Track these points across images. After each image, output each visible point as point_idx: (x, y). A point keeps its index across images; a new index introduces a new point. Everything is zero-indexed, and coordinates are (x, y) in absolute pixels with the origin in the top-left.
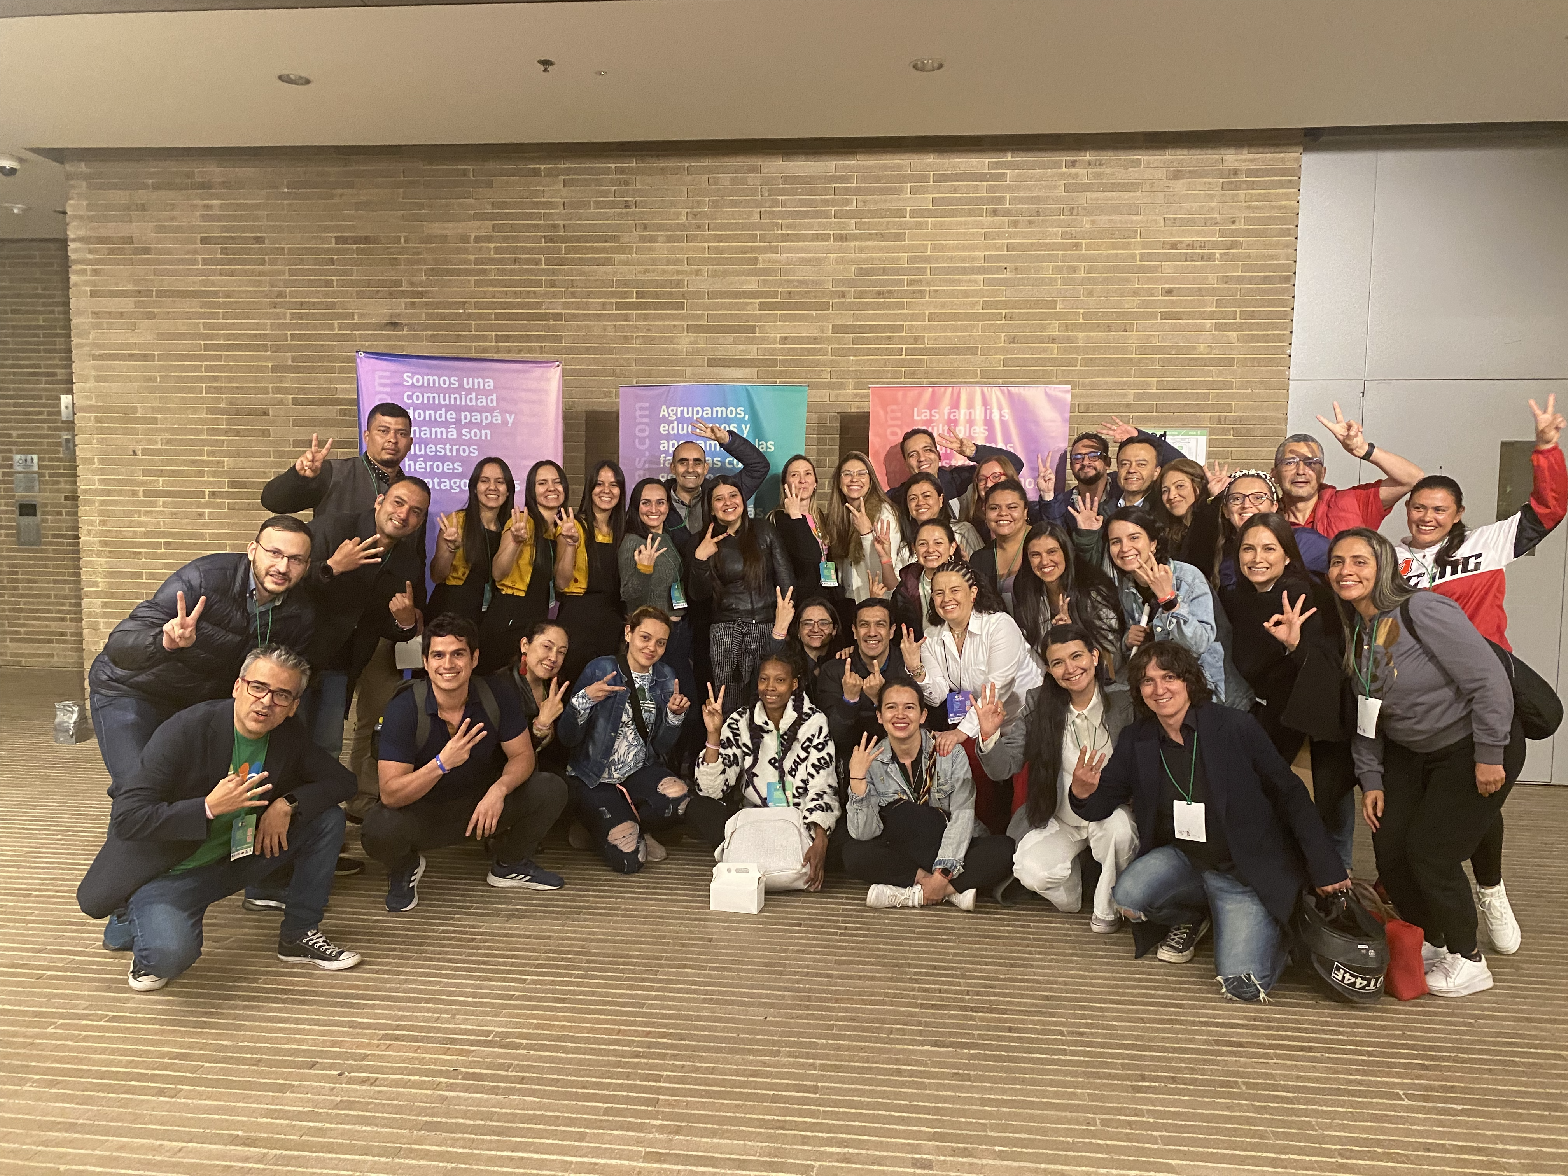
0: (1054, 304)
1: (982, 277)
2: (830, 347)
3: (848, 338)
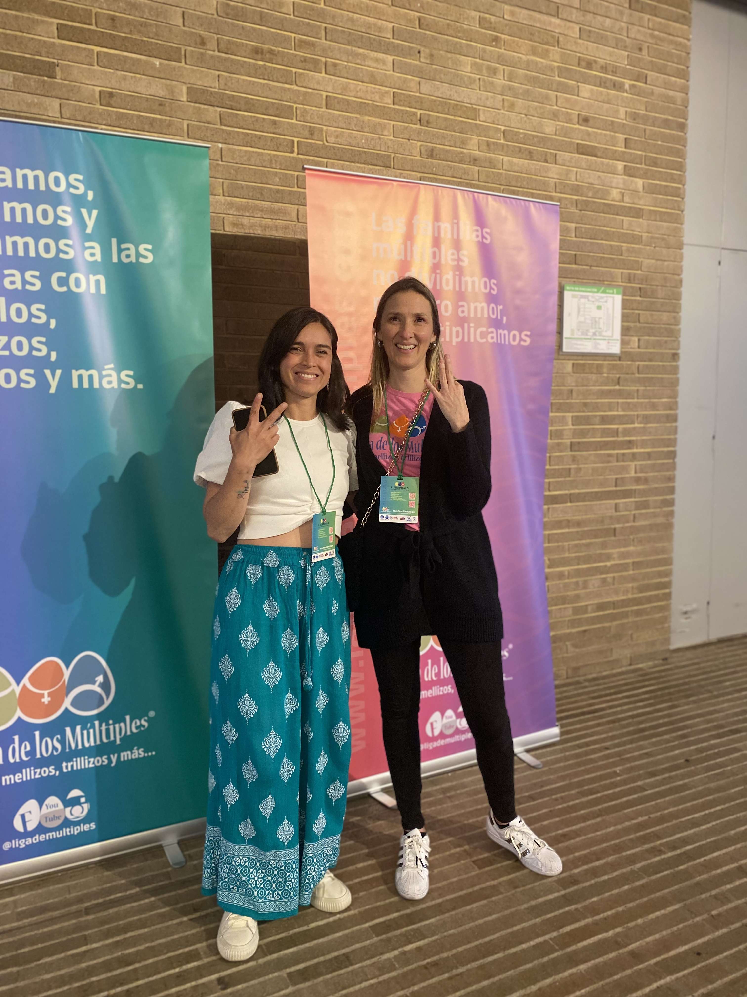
0: (474, 113)
1: (390, 58)
2: (185, 123)
3: (213, 112)
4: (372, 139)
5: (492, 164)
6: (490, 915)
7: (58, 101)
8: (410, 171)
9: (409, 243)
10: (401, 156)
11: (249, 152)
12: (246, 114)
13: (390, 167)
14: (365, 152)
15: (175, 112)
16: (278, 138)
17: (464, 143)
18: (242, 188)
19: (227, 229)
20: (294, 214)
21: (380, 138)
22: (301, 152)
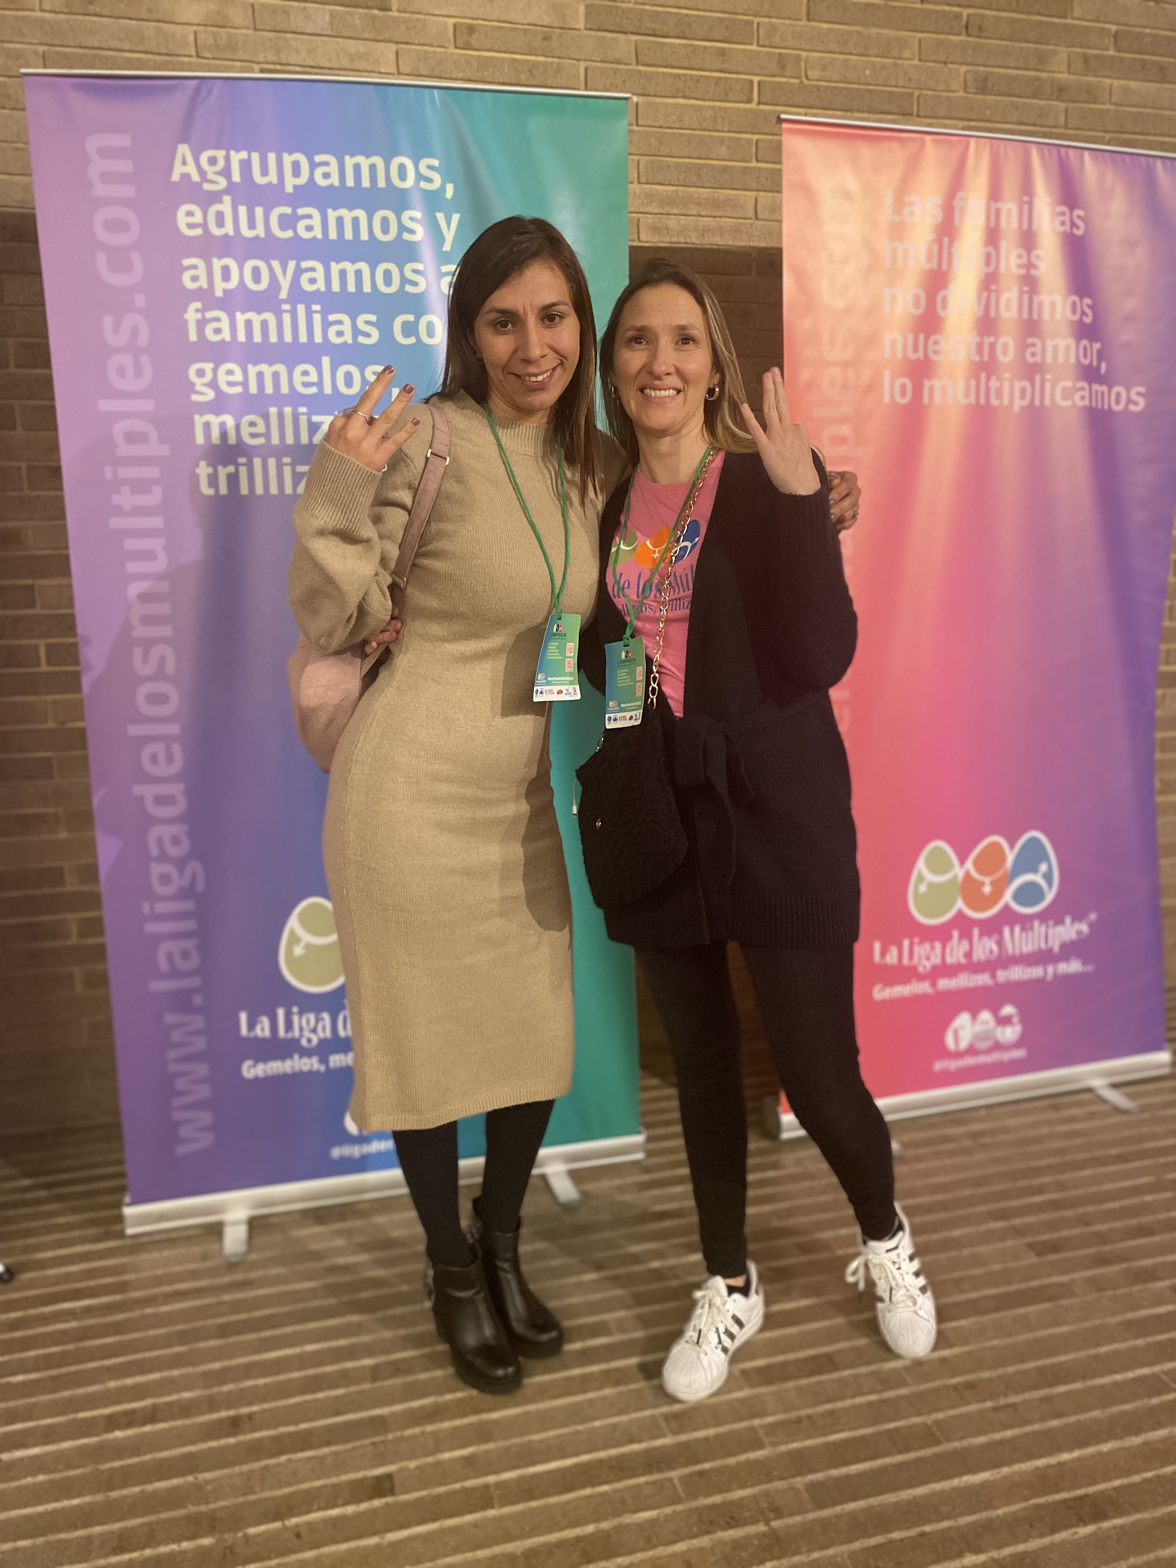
2: (582, 65)
3: (625, 44)
4: (883, 67)
5: (1091, 94)
6: (1059, 1324)
7: (393, 47)
8: (946, 118)
9: (946, 240)
10: (931, 93)
11: (681, 105)
12: (677, 41)
13: (911, 115)
14: (870, 91)
15: (567, 48)
16: (727, 79)
17: (1042, 60)
18: (669, 167)
19: (643, 237)
20: (750, 207)
21: (896, 65)
22: (763, 100)
